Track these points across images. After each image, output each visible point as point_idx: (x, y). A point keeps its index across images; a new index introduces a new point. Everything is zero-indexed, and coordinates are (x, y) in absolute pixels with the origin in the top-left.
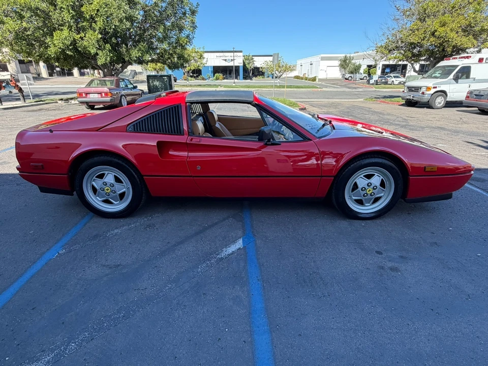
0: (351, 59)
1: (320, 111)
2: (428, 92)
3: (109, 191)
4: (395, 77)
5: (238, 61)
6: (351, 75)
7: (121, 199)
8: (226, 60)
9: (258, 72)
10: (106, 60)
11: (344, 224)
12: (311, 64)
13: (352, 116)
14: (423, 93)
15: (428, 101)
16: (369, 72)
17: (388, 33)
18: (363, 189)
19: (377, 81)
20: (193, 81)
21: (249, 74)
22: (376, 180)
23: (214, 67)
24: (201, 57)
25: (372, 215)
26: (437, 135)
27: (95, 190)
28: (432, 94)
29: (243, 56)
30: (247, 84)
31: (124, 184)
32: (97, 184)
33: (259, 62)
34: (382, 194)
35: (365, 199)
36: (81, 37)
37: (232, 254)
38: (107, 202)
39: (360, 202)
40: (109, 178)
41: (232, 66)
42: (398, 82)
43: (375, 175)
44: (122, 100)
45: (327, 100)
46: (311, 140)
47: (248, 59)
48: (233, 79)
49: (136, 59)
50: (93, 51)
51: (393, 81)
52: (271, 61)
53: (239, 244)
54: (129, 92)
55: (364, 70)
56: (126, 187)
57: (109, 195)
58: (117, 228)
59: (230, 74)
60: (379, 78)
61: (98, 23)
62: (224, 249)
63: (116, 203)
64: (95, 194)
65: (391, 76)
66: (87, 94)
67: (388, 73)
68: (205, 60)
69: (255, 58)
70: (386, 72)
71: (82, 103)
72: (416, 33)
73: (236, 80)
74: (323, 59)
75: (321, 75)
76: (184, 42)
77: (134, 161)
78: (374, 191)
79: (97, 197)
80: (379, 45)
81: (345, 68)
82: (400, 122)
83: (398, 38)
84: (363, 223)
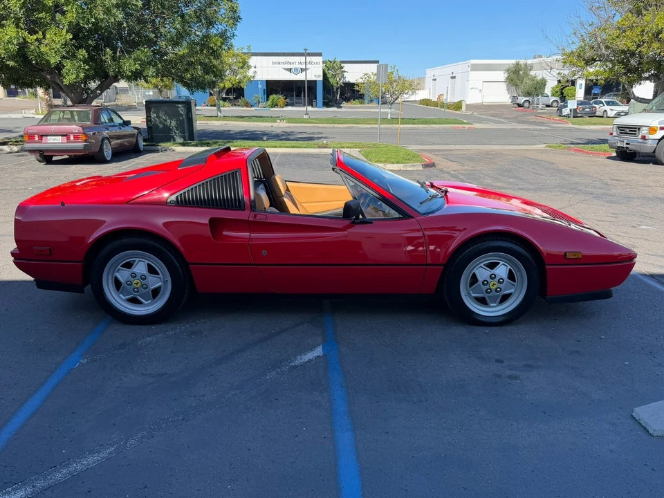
0: (528, 68)
1: (460, 168)
2: (652, 137)
3: (139, 285)
4: (608, 103)
5: (315, 72)
6: (528, 99)
7: (154, 297)
8: (290, 70)
9: (351, 92)
10: (78, 76)
11: (461, 331)
12: (453, 77)
13: (515, 177)
14: (644, 138)
15: (654, 152)
16: (562, 93)
17: (582, 31)
18: (485, 283)
19: (575, 110)
20: (228, 109)
21: (334, 96)
22: (502, 271)
23: (268, 82)
24: (244, 65)
25: (501, 319)
26: (648, 210)
27: (118, 284)
28: (660, 140)
29: (323, 62)
30: (331, 116)
31: (161, 276)
32: (123, 275)
33: (353, 74)
34: (513, 290)
35: (488, 297)
36: (37, 40)
37: (309, 362)
38: (134, 301)
39: (482, 301)
40: (140, 268)
41: (303, 81)
42: (615, 112)
43: (499, 263)
44: (105, 147)
45: (478, 147)
46: (413, 217)
47: (333, 68)
48: (304, 105)
49: (130, 74)
50: (54, 60)
51: (605, 111)
52: (375, 75)
53: (319, 351)
54: (116, 131)
55: (553, 88)
56: (162, 281)
57: (138, 292)
58: (149, 336)
59: (299, 95)
60: (578, 104)
61: (69, 15)
62: (299, 357)
63: (146, 303)
64: (118, 290)
65: (601, 102)
66: (42, 136)
67: (598, 94)
68: (252, 70)
69: (346, 67)
70: (595, 94)
71: (32, 151)
72: (627, 33)
73: (310, 108)
74: (475, 68)
75: (472, 98)
76: (216, 45)
77: (178, 244)
78: (500, 286)
79: (121, 295)
80: (568, 50)
81: (517, 86)
82: (595, 187)
83: (599, 39)
84: (487, 330)
